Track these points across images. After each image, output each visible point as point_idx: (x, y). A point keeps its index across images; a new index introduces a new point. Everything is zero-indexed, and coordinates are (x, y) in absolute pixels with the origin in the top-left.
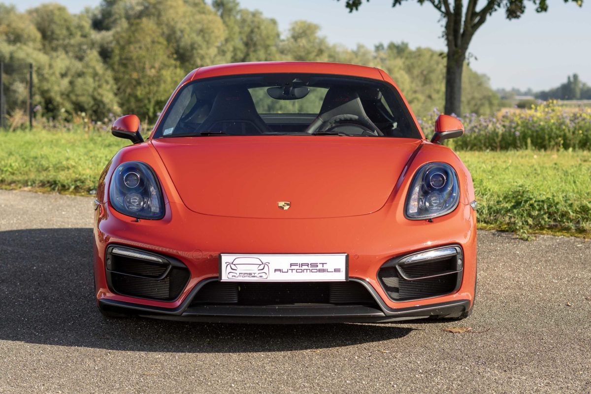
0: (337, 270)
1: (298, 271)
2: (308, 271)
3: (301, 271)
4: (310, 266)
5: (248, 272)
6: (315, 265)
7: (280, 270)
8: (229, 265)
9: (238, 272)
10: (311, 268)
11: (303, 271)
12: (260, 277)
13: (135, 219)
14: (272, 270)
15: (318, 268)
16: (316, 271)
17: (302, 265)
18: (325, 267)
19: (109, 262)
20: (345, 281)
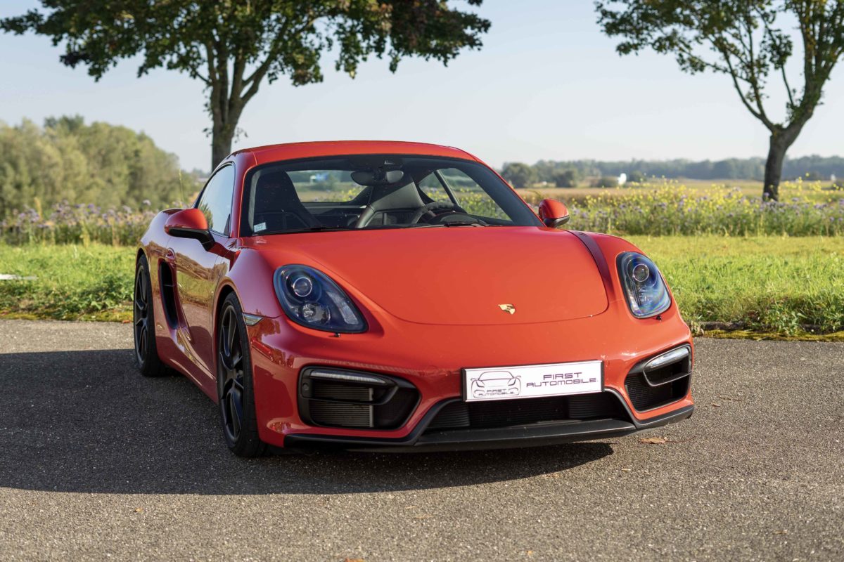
0: (592, 380)
1: (552, 383)
2: (563, 383)
3: (555, 383)
4: (564, 377)
5: (497, 388)
6: (569, 376)
7: (532, 384)
8: (475, 383)
9: (485, 389)
10: (566, 380)
11: (557, 383)
12: (512, 393)
13: (333, 334)
14: (524, 385)
15: (573, 379)
16: (571, 382)
17: (556, 376)
18: (581, 377)
19: (306, 388)
20: (600, 391)
